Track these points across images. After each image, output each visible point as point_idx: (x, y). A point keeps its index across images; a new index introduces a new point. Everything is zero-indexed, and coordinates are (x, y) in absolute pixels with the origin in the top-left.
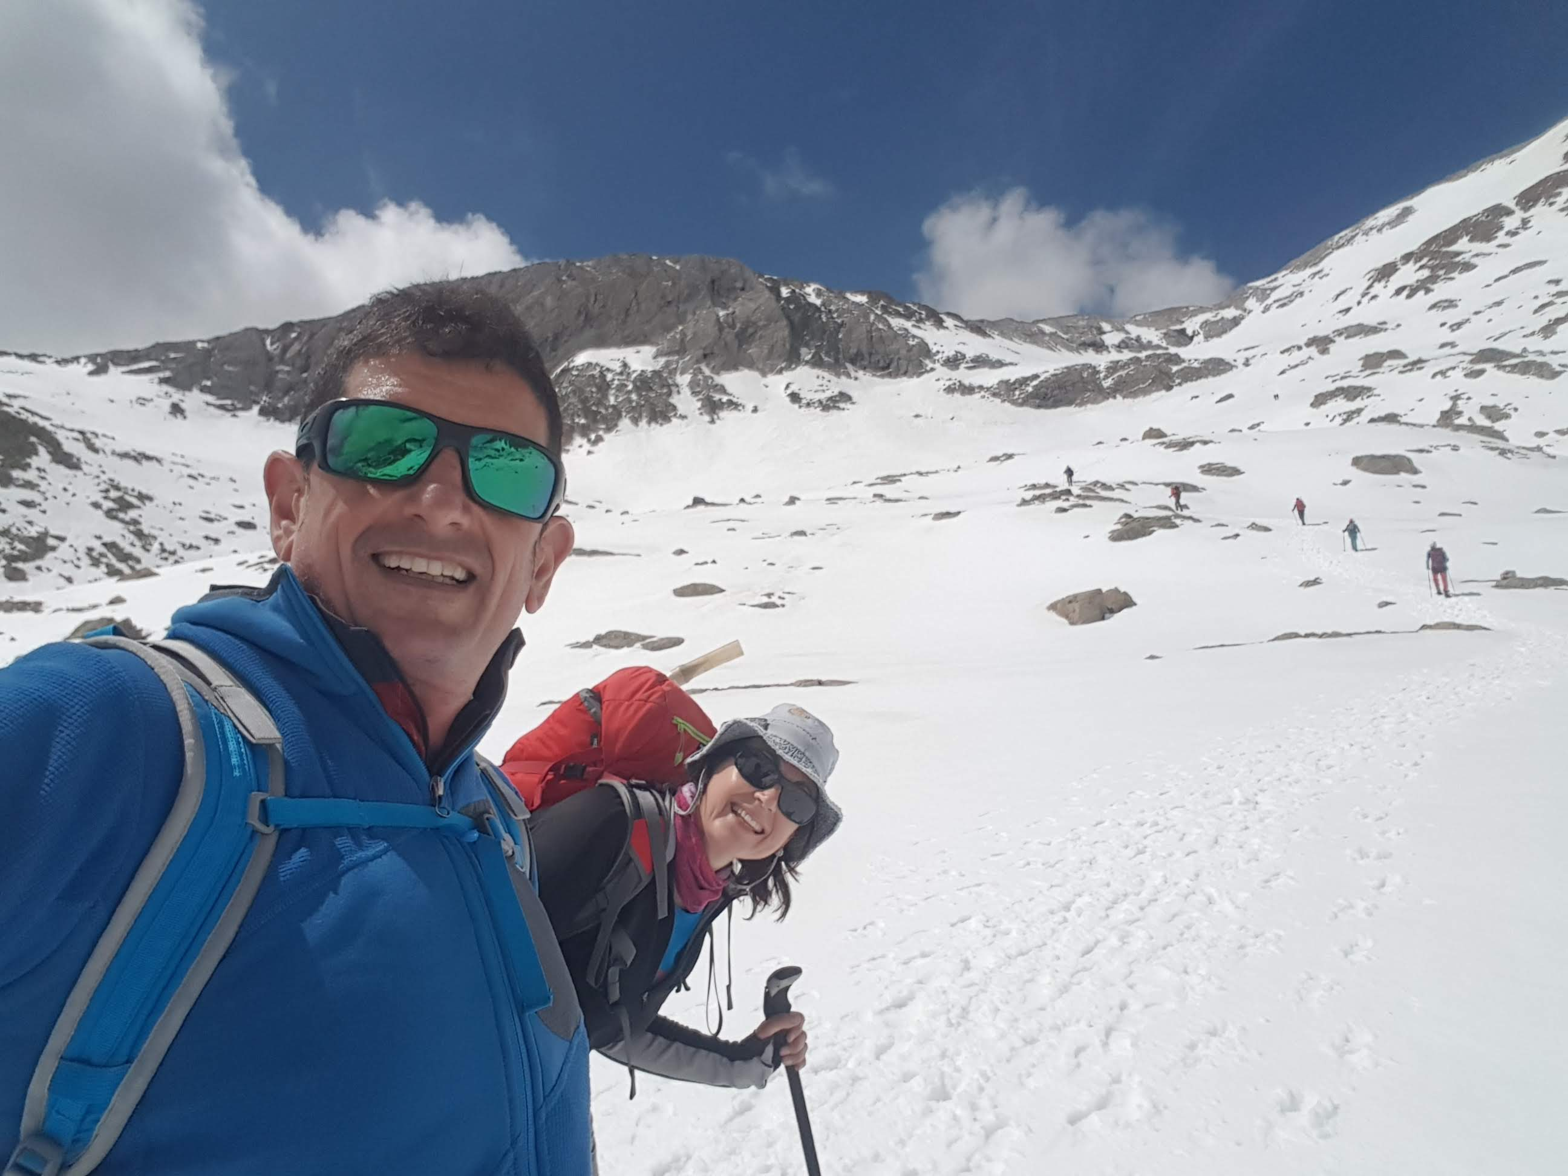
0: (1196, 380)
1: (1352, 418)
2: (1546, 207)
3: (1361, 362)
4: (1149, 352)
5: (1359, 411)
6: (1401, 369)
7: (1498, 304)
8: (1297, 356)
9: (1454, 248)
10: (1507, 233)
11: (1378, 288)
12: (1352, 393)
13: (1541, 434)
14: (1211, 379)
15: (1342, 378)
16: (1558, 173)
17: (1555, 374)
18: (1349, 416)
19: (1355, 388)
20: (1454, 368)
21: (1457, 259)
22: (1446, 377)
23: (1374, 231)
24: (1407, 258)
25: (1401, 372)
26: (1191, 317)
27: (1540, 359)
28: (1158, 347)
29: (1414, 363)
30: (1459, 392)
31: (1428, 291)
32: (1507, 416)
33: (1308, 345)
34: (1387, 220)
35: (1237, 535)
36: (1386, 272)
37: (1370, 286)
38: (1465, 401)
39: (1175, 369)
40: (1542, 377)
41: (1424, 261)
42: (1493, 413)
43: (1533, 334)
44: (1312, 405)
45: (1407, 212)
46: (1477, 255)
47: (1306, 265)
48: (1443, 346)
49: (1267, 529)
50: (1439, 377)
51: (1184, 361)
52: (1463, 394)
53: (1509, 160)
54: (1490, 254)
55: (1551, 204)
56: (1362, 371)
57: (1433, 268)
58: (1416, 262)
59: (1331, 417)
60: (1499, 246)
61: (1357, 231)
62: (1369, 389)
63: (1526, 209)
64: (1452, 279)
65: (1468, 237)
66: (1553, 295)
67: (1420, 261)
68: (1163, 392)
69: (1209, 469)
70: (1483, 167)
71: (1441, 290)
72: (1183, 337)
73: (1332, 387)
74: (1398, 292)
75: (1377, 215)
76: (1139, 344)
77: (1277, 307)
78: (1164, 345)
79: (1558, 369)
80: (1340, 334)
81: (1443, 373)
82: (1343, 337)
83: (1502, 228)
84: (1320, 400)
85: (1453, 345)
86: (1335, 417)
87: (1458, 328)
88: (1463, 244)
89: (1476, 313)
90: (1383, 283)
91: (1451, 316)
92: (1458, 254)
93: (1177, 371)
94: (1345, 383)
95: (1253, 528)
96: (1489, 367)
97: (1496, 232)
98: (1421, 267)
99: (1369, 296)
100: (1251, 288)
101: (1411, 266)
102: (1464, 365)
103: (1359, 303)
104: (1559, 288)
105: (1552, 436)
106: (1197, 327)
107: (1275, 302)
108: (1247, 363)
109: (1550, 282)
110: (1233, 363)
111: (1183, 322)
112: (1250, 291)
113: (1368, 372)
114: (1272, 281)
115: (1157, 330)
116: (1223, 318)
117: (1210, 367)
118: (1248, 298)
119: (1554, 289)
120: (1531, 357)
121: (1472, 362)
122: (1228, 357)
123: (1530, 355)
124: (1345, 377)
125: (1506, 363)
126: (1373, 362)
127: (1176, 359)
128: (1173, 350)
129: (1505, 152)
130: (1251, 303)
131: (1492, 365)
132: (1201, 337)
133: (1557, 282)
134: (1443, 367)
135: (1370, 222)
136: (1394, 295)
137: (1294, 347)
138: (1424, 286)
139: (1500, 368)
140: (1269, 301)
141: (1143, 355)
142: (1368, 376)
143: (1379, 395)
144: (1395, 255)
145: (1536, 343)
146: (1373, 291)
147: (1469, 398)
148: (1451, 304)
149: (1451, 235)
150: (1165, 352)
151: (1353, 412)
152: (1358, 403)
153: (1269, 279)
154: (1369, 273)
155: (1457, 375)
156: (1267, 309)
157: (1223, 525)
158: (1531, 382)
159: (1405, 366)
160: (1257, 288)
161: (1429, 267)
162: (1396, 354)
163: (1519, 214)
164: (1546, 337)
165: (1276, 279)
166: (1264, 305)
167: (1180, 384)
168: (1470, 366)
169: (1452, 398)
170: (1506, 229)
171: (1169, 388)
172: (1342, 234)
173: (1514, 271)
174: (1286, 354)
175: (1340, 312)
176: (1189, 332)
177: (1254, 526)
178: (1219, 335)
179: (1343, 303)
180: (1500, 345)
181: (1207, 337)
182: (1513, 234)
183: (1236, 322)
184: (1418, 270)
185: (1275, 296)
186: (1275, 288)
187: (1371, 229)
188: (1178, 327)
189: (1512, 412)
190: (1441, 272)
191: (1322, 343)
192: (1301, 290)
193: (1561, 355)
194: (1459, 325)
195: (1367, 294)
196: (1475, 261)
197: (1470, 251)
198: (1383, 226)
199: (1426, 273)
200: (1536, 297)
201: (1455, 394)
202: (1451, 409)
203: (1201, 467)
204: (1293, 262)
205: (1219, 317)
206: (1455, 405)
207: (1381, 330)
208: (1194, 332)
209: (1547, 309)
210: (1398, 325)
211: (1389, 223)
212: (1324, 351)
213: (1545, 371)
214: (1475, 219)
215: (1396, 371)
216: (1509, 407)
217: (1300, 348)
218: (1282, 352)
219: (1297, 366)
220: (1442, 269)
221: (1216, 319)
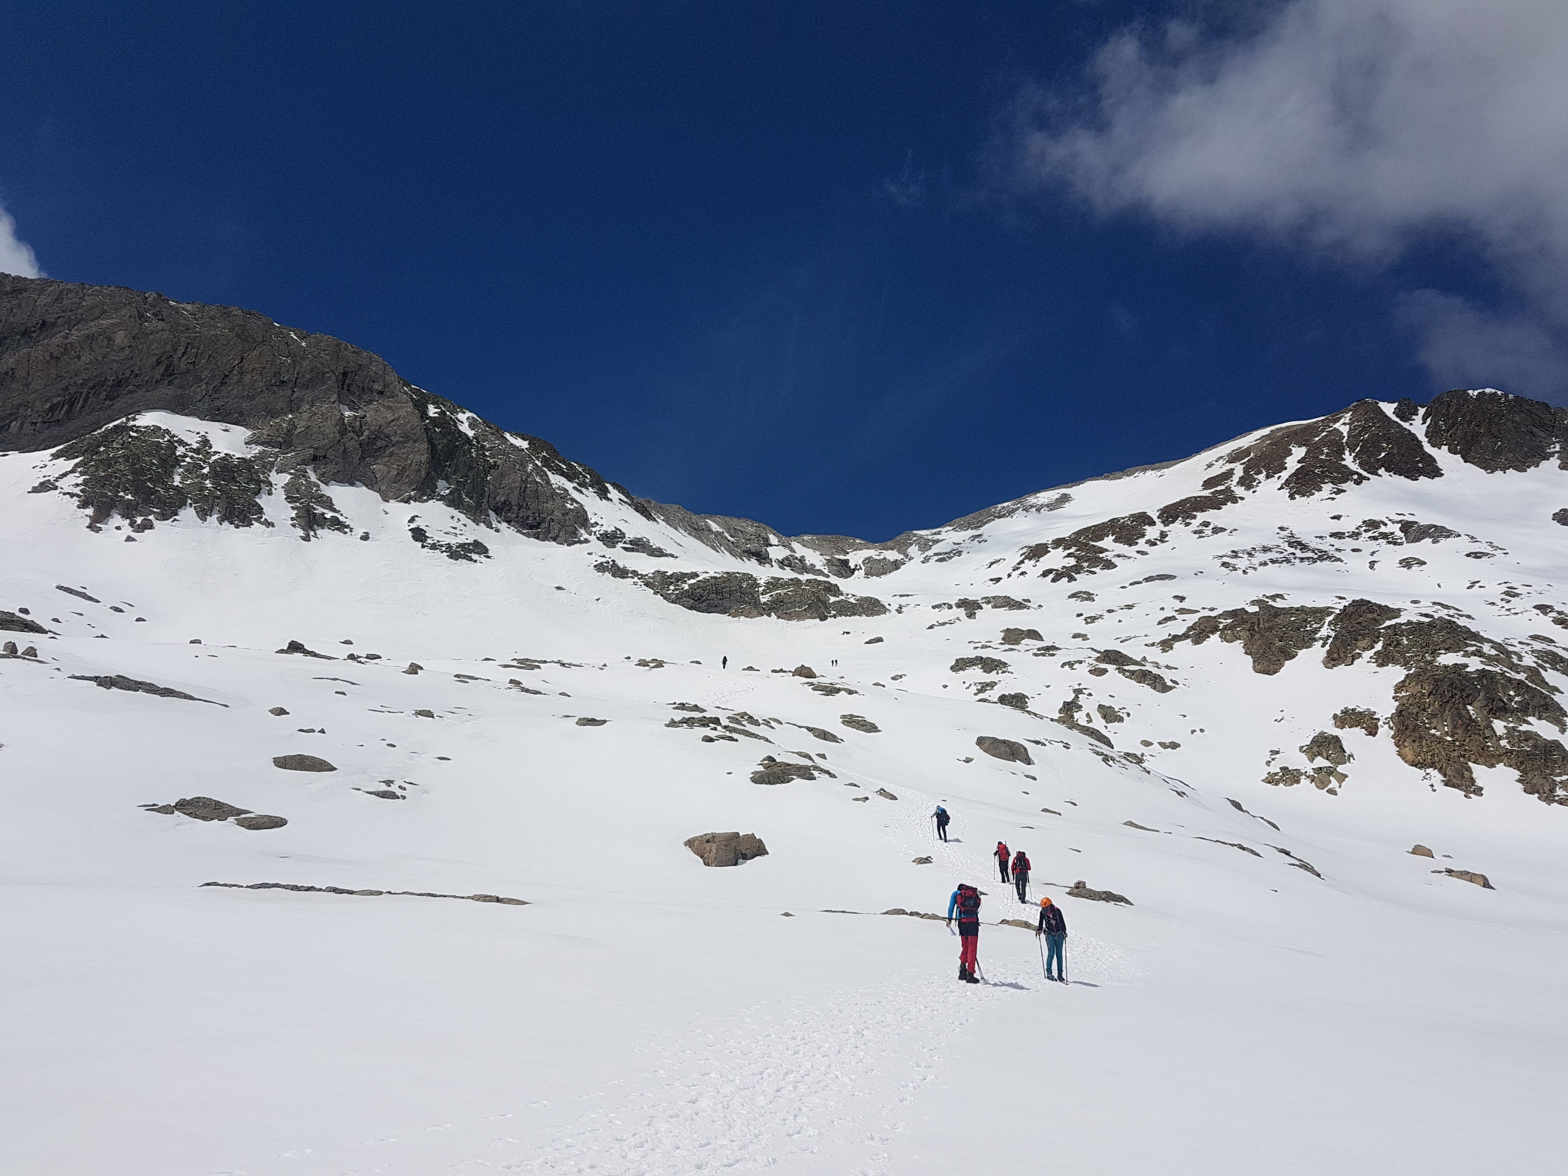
0: (850, 616)
1: (986, 690)
2: (1182, 526)
3: (1003, 634)
4: (811, 576)
5: (992, 685)
6: (1036, 651)
7: (1130, 607)
8: (945, 615)
9: (1099, 544)
10: (1147, 542)
11: (1028, 565)
12: (990, 665)
13: (1147, 744)
14: (864, 617)
15: (983, 647)
16: (1195, 498)
17: (1165, 689)
18: (982, 687)
19: (993, 660)
20: (1081, 662)
21: (1101, 555)
22: (1073, 669)
23: (1034, 509)
24: (1058, 543)
25: (1036, 655)
26: (856, 550)
27: (1155, 671)
28: (820, 573)
29: (1048, 648)
30: (1081, 687)
31: (1071, 579)
32: (1121, 720)
33: (958, 606)
34: (1046, 501)
35: (867, 798)
36: (1037, 552)
37: (1022, 562)
38: (1086, 696)
39: (833, 599)
40: (1155, 688)
41: (1072, 550)
42: (1109, 714)
43: (1153, 645)
44: (952, 668)
45: (1065, 498)
46: (1119, 556)
47: (969, 526)
48: (1075, 636)
49: (894, 798)
50: (1067, 667)
51: (842, 594)
52: (1085, 689)
53: (1159, 473)
54: (1129, 558)
55: (1187, 524)
56: (1002, 644)
57: (1079, 559)
58: (1065, 549)
59: (967, 685)
60: (1138, 552)
61: (1019, 505)
62: (1005, 664)
63: (1166, 523)
64: (1094, 573)
65: (1114, 537)
66: (1176, 611)
67: (1068, 549)
68: (818, 620)
69: (851, 721)
70: (1136, 474)
71: (1083, 581)
72: (845, 569)
73: (973, 654)
74: (1045, 574)
75: (1038, 495)
76: (801, 565)
77: (936, 561)
78: (826, 572)
79: (1169, 683)
80: (988, 603)
81: (1070, 664)
82: (990, 606)
83: (1143, 536)
84: (960, 665)
85: (1084, 637)
86: (970, 685)
87: (1092, 622)
88: (1107, 541)
89: (1110, 611)
90: (1033, 562)
91: (1089, 609)
92: (1102, 550)
93: (834, 603)
94: (985, 654)
95: (881, 794)
96: (1111, 668)
97: (1138, 538)
98: (1069, 555)
99: (1019, 571)
100: (915, 535)
101: (1060, 552)
102: (1091, 661)
103: (1009, 576)
104: (1183, 605)
105: (1156, 746)
106: (860, 562)
107: (936, 554)
108: (899, 611)
109: (1176, 597)
110: (888, 607)
111: (848, 553)
112: (915, 539)
113: (1007, 647)
114: (935, 534)
115: (821, 555)
116: (885, 559)
117: (866, 606)
118: (911, 544)
119: (1178, 605)
120: (1148, 667)
121: (1097, 660)
122: (884, 601)
123: (1147, 664)
124: (987, 647)
125: (1126, 668)
126: (1013, 637)
127: (834, 590)
128: (833, 580)
129: (1157, 465)
130: (913, 550)
131: (1115, 667)
132: (862, 572)
133: (1182, 599)
134: (1072, 659)
135: (1032, 500)
136: (1041, 575)
137: (945, 604)
138: (1068, 574)
139: (1122, 671)
140: (930, 553)
141: (804, 577)
142: (1006, 650)
143: (1012, 673)
144: (1048, 538)
145: (1155, 655)
146: (1023, 567)
147: (1090, 695)
148: (1088, 597)
149: (1098, 531)
150: (826, 579)
151: (988, 685)
152: (992, 677)
153: (934, 531)
154: (1022, 548)
155: (1082, 670)
156: (926, 560)
157: (856, 785)
158: (1145, 690)
159: (1039, 649)
160: (921, 537)
161: (1075, 557)
162: (1034, 635)
163: (1159, 526)
164: (1164, 651)
165: (939, 533)
166: (924, 556)
167: (835, 616)
168: (1095, 663)
169: (1075, 691)
170: (1146, 538)
171: (823, 618)
172: (1005, 504)
173: (1148, 579)
174: (937, 610)
175: (991, 580)
176: (852, 565)
177: (882, 792)
178: (878, 575)
179: (995, 572)
180: (1125, 649)
181: (868, 574)
182: (1152, 543)
183: (896, 565)
184: (1066, 557)
185: (936, 549)
186: (937, 541)
187: (1032, 506)
188: (842, 557)
189: (1125, 716)
190: (1085, 564)
191: (970, 607)
192: (960, 549)
193: (1173, 670)
194: (1091, 620)
195: (1018, 568)
196: (1115, 560)
197: (1113, 551)
198: (1042, 506)
199: (1072, 562)
200: (1162, 609)
201: (1077, 687)
202: (1072, 702)
203: (843, 717)
204: (957, 520)
205: (882, 557)
206: (1077, 697)
207: (1025, 607)
208: (856, 565)
209: (1169, 623)
210: (1040, 606)
211: (1047, 506)
212: (971, 615)
213: (1158, 684)
214: (1122, 521)
215: (1031, 652)
216: (1123, 711)
217: (950, 607)
218: (934, 607)
219: (944, 624)
220: (1086, 561)
221: (878, 558)
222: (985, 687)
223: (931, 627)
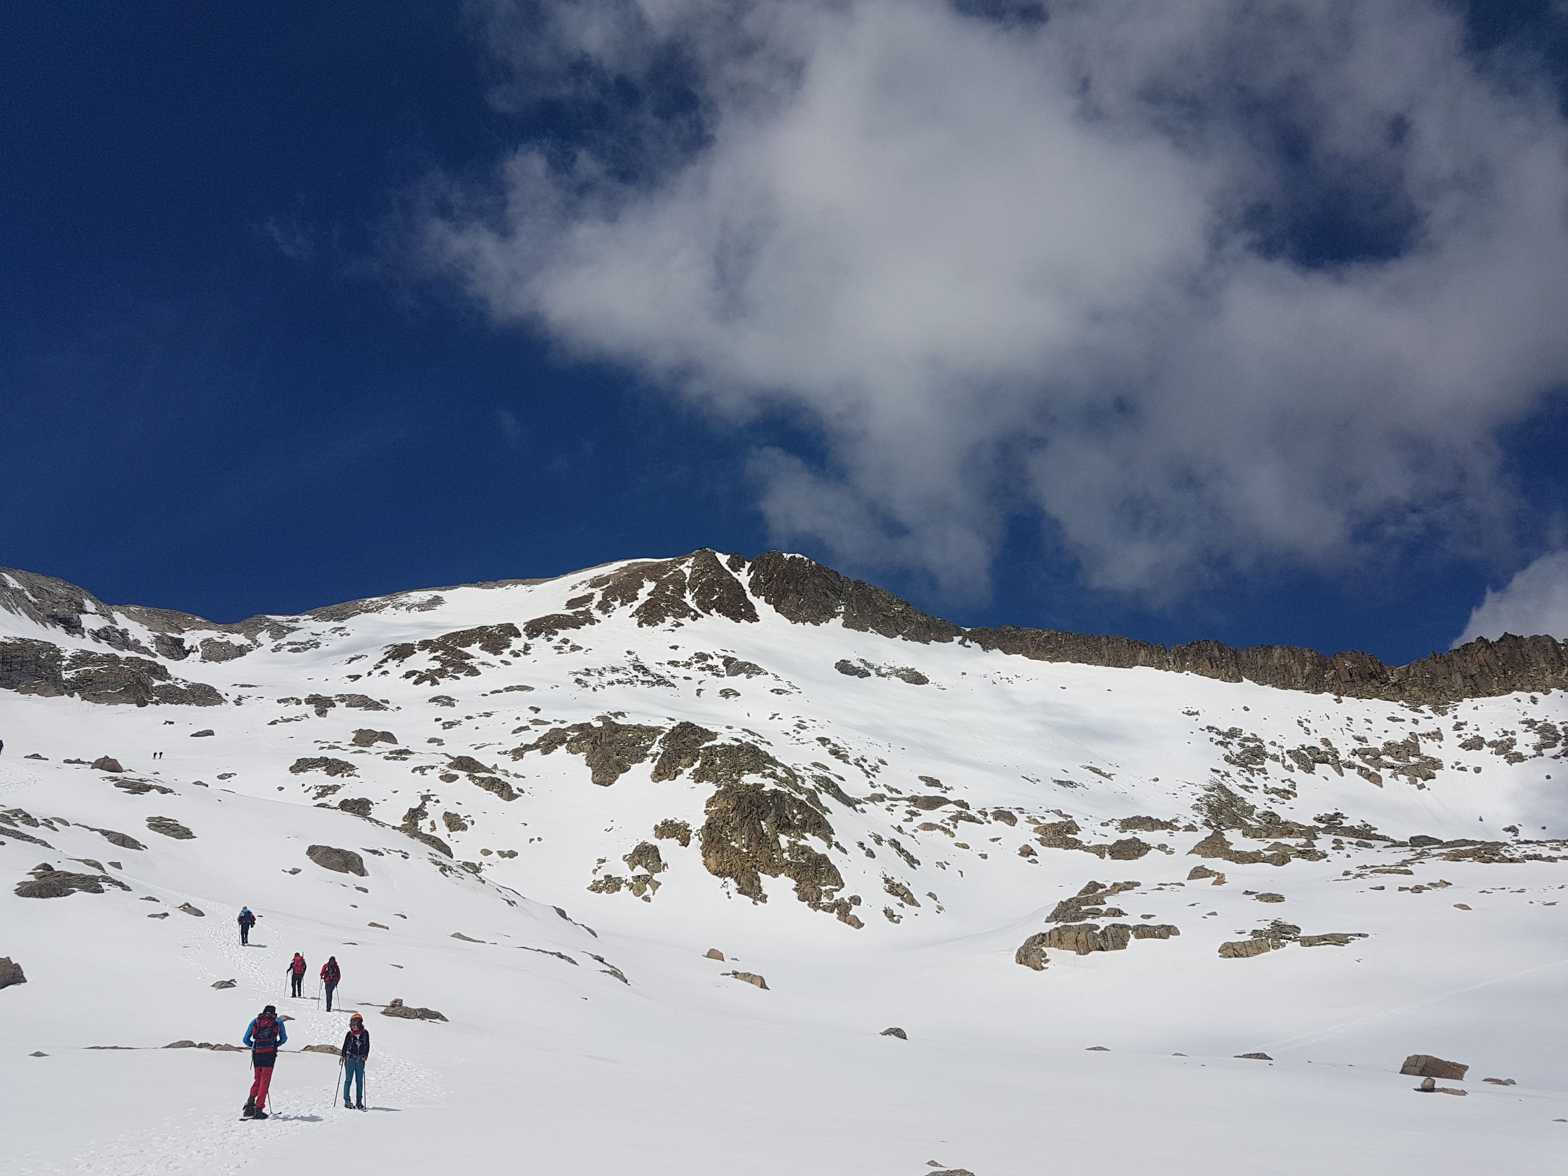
0: (176, 704)
1: (327, 794)
2: (545, 641)
3: (354, 735)
4: (133, 654)
5: (335, 788)
6: (387, 754)
7: (488, 715)
8: (292, 710)
9: (466, 650)
10: (512, 652)
11: (391, 665)
12: (335, 767)
13: (486, 852)
14: (194, 707)
15: (330, 747)
16: (559, 615)
17: (511, 797)
18: (323, 791)
19: (339, 762)
20: (433, 768)
21: (466, 661)
22: (423, 774)
23: (404, 608)
24: (425, 645)
25: (387, 758)
26: (194, 629)
27: (504, 779)
28: (146, 650)
29: (401, 752)
30: (430, 793)
31: (434, 682)
32: (465, 828)
33: (308, 702)
34: (418, 601)
35: (166, 915)
36: (401, 652)
37: (385, 661)
38: (433, 803)
39: (157, 683)
40: (501, 796)
41: (438, 654)
42: (454, 822)
43: (505, 753)
44: (291, 769)
45: (437, 601)
46: (483, 664)
47: (332, 617)
48: (431, 741)
49: (200, 914)
50: (418, 772)
51: (170, 678)
52: (434, 795)
53: (529, 589)
54: (493, 666)
55: (549, 640)
56: (351, 745)
57: (444, 663)
58: (431, 652)
59: (306, 788)
60: (502, 662)
61: (389, 602)
62: (352, 767)
63: (530, 636)
64: (458, 678)
65: (481, 645)
66: (530, 721)
67: (435, 652)
68: (134, 706)
69: (160, 825)
70: (508, 587)
71: (446, 686)
72: (177, 650)
73: (317, 755)
74: (408, 675)
75: (410, 594)
76: (122, 640)
77: (289, 651)
78: (153, 650)
79: (516, 792)
80: (342, 701)
81: (422, 770)
82: (344, 704)
83: (508, 646)
84: (302, 766)
85: (440, 742)
86: (310, 788)
87: (450, 727)
88: (474, 649)
89: (468, 718)
90: (397, 662)
91: (447, 714)
92: (468, 657)
93: (158, 687)
94: (331, 755)
95: (185, 910)
96: (462, 774)
97: (503, 648)
98: (435, 658)
99: (381, 670)
100: (268, 620)
101: (426, 654)
102: (443, 767)
103: (370, 674)
104: (538, 716)
105: (495, 855)
106: (198, 643)
107: (289, 643)
108: (238, 702)
109: (531, 708)
110: (224, 697)
111: (184, 632)
112: (267, 624)
113: (357, 748)
114: (291, 621)
115: (150, 630)
116: (228, 642)
117: (197, 694)
118: (262, 629)
119: (533, 716)
120: (498, 775)
121: (450, 766)
122: (221, 690)
123: (498, 772)
124: (335, 747)
125: (476, 775)
126: (364, 738)
127: (162, 673)
128: (161, 660)
129: (528, 580)
130: (264, 637)
131: (466, 773)
132: (198, 655)
133: (537, 710)
134: (424, 764)
135: (403, 598)
136: (404, 676)
137: (293, 699)
138: (432, 677)
139: (472, 778)
140: (283, 641)
141: (124, 654)
142: (355, 752)
143: (359, 777)
144: (415, 639)
145: (506, 763)
146: (386, 667)
147: (438, 801)
148: (449, 701)
149: (466, 637)
150: (151, 659)
151: (329, 788)
152: (336, 780)
153: (291, 618)
154: (387, 647)
155: (433, 775)
156: (277, 649)
157: (154, 900)
158: (492, 797)
159: (391, 753)
160: (275, 623)
161: (441, 661)
162: (388, 737)
163: (524, 638)
164: (515, 759)
165: (296, 621)
166: (276, 643)
167: (157, 703)
168: (447, 769)
169: (422, 797)
170: (511, 649)
171: (142, 704)
172: (374, 599)
173: (508, 689)
174: (283, 704)
175: (350, 677)
176: (187, 645)
177: (187, 908)
178: (218, 660)
179: (355, 668)
180: (478, 756)
181: (205, 658)
182: (516, 655)
183: (241, 651)
184: (431, 660)
185: (290, 637)
186: (293, 629)
187: (402, 605)
188: (176, 635)
189: (469, 824)
190: (450, 669)
191: (322, 704)
192: (318, 641)
193: (521, 779)
194: (451, 725)
195: (380, 667)
196: (480, 668)
197: (479, 658)
198: (413, 606)
199: (437, 665)
200: (518, 718)
201: (426, 793)
202: (418, 809)
203: (150, 819)
204: (319, 609)
205: (225, 640)
206: (424, 804)
207: (383, 708)
208: (192, 647)
209: (523, 732)
210: (398, 708)
211: (418, 606)
212: (321, 713)
213: (505, 792)
214: (490, 629)
215: (383, 755)
216: (468, 819)
217: (299, 702)
218: (279, 701)
219: (289, 720)
220: (451, 666)
221: (220, 641)
222: (326, 791)
223: (274, 723)
